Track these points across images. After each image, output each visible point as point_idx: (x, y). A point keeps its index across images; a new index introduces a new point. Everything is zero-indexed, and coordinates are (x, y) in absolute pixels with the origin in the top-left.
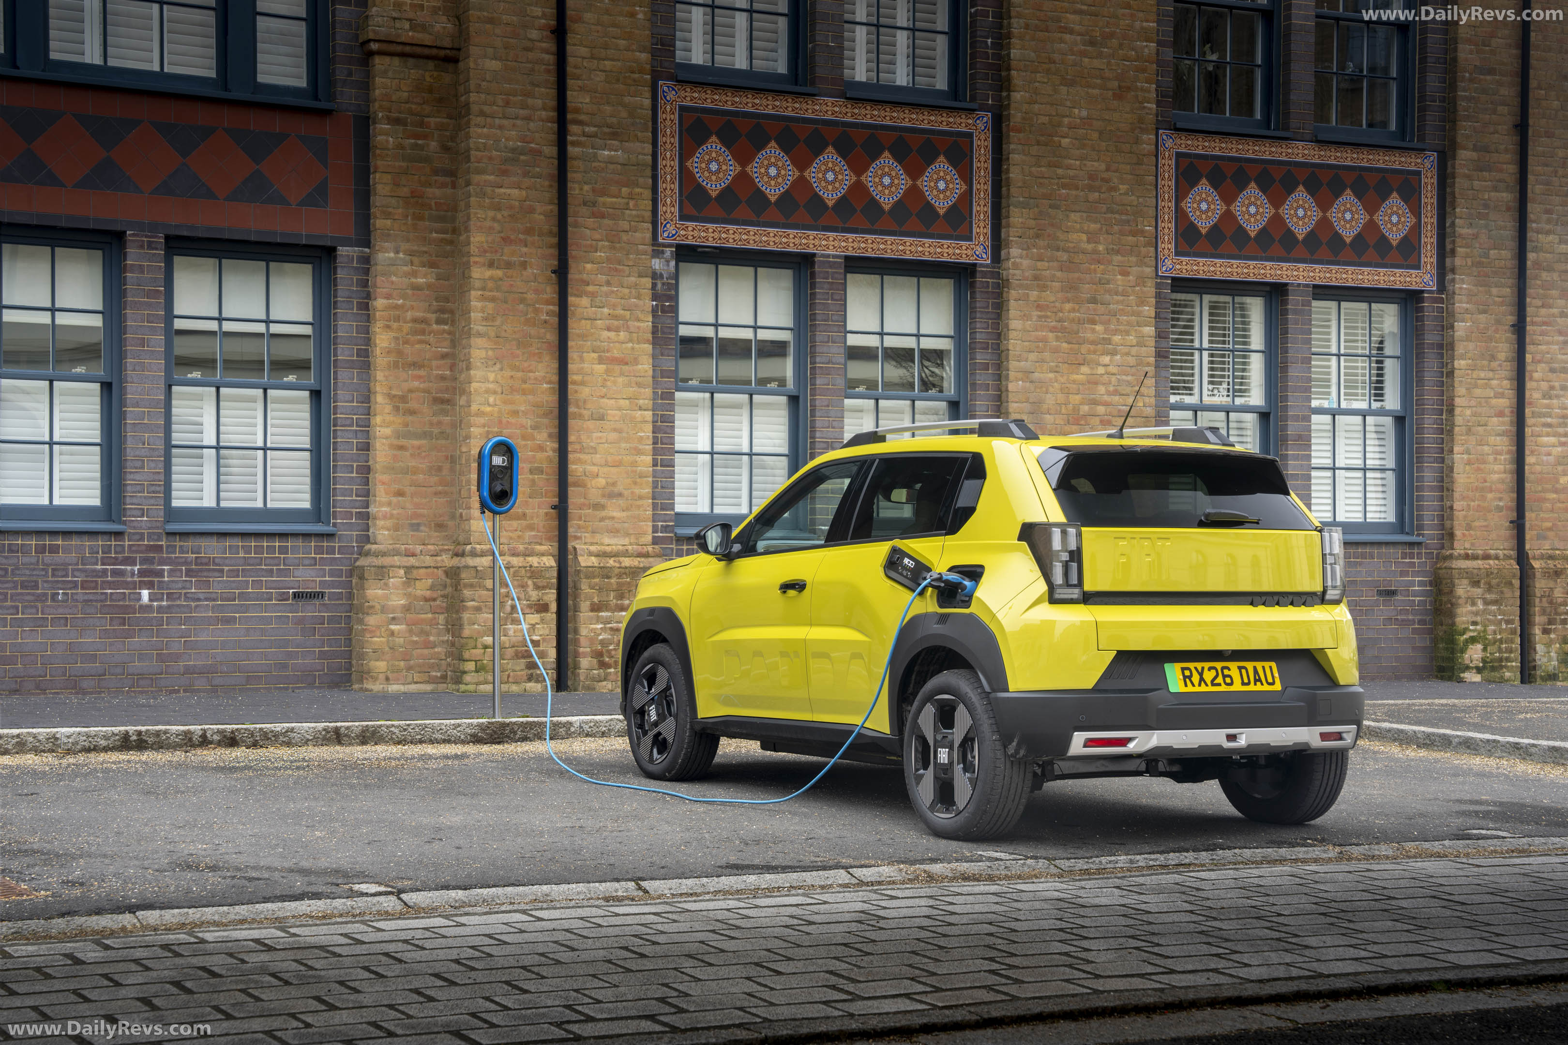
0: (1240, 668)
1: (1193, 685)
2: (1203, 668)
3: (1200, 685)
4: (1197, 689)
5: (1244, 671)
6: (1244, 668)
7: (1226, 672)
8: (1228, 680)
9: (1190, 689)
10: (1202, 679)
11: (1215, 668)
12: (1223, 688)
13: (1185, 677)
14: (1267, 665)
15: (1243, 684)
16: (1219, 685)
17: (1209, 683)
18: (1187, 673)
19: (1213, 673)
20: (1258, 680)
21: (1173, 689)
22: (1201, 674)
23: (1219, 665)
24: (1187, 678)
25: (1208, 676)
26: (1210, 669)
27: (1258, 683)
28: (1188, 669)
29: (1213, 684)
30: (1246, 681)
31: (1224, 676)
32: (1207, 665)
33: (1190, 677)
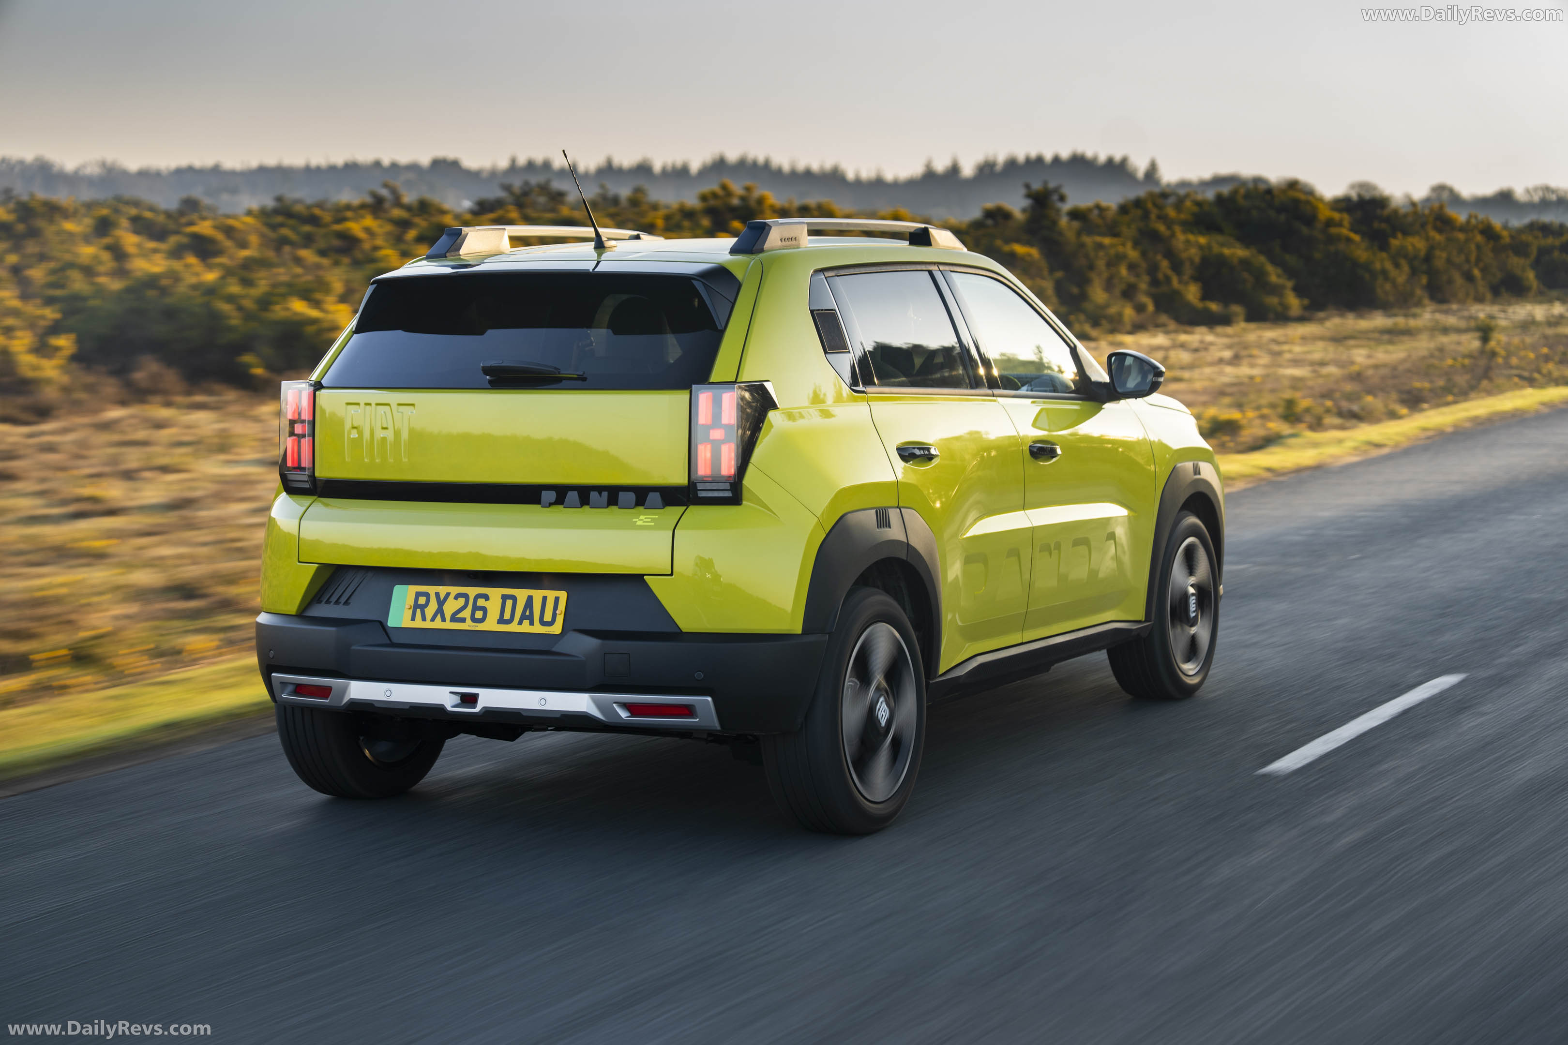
0: (504, 598)
1: (424, 619)
2: (448, 595)
3: (433, 619)
4: (428, 625)
5: (509, 603)
6: (514, 598)
7: (481, 602)
8: (479, 614)
9: (418, 624)
10: (440, 611)
11: (466, 596)
12: (468, 625)
13: (416, 606)
14: (551, 594)
15: (501, 621)
16: (463, 620)
17: (448, 617)
18: (422, 600)
19: (461, 601)
20: (527, 616)
21: (392, 622)
22: (441, 603)
23: (472, 591)
24: (418, 607)
25: (450, 607)
26: (456, 598)
27: (526, 622)
28: (427, 595)
29: (454, 619)
30: (507, 616)
31: (475, 608)
32: (454, 590)
33: (423, 607)
